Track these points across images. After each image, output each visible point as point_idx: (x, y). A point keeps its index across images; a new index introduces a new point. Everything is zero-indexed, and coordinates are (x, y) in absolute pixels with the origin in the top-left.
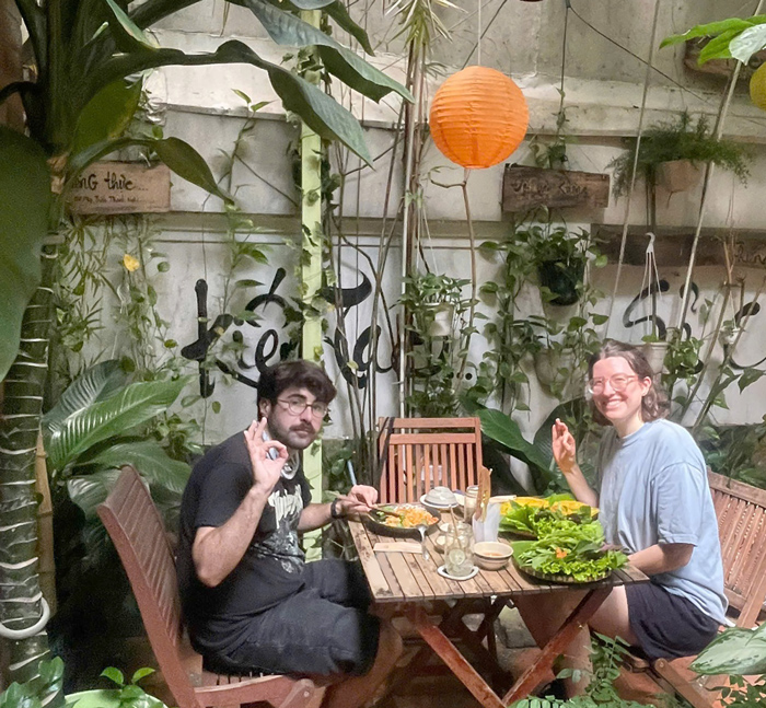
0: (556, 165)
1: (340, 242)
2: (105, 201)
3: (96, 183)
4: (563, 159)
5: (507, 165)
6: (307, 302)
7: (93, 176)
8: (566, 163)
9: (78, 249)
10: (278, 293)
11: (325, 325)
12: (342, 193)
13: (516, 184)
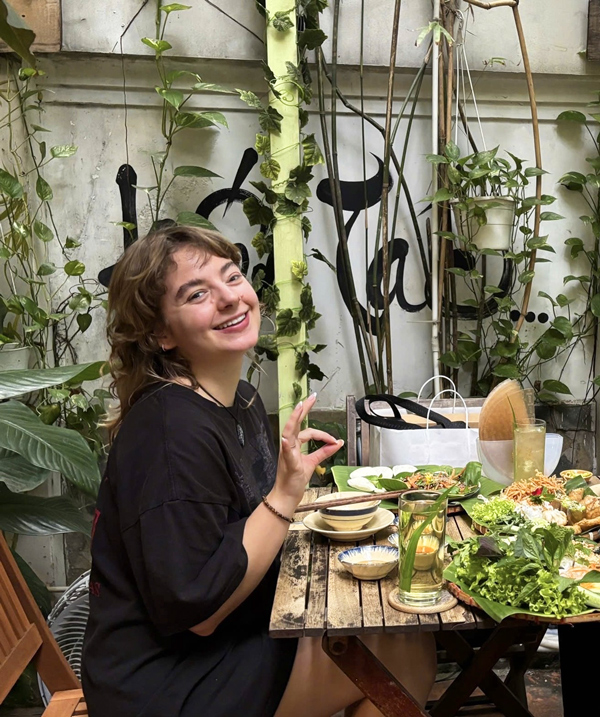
6: (279, 191)
10: (246, 186)
11: (306, 228)
12: (336, 25)
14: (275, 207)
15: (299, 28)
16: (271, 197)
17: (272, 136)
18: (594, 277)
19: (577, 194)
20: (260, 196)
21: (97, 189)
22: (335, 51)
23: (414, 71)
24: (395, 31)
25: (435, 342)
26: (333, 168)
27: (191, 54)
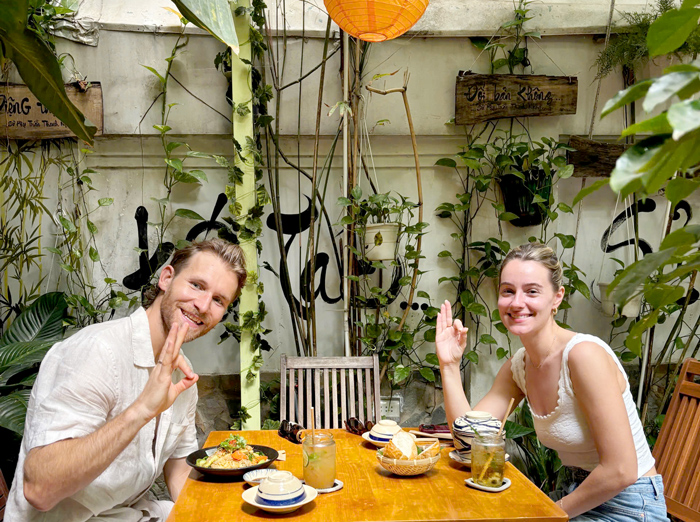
0: (517, 70)
2: (38, 125)
3: (28, 107)
4: (525, 63)
5: (461, 73)
6: (242, 223)
7: (26, 100)
8: (528, 68)
9: (15, 176)
10: (219, 219)
11: (259, 247)
12: (278, 109)
13: (469, 94)
14: (238, 234)
15: (255, 112)
16: (236, 227)
17: (237, 186)
18: (462, 277)
19: (448, 219)
20: (230, 226)
21: (123, 223)
22: (277, 126)
23: (332, 137)
24: (319, 114)
25: (347, 325)
26: (276, 205)
27: (183, 132)
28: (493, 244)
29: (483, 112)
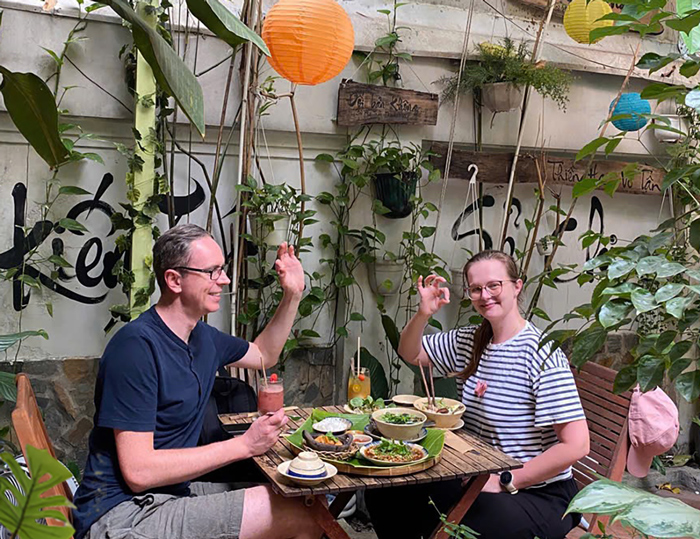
0: (389, 83)
1: (173, 148)
4: (396, 77)
5: (344, 80)
6: (138, 209)
8: (399, 82)
10: (104, 199)
11: (155, 233)
13: (351, 100)
14: (135, 219)
16: (133, 213)
17: (136, 173)
18: (337, 260)
19: (327, 206)
25: (233, 307)
26: (170, 189)
28: (368, 232)
29: (362, 117)
